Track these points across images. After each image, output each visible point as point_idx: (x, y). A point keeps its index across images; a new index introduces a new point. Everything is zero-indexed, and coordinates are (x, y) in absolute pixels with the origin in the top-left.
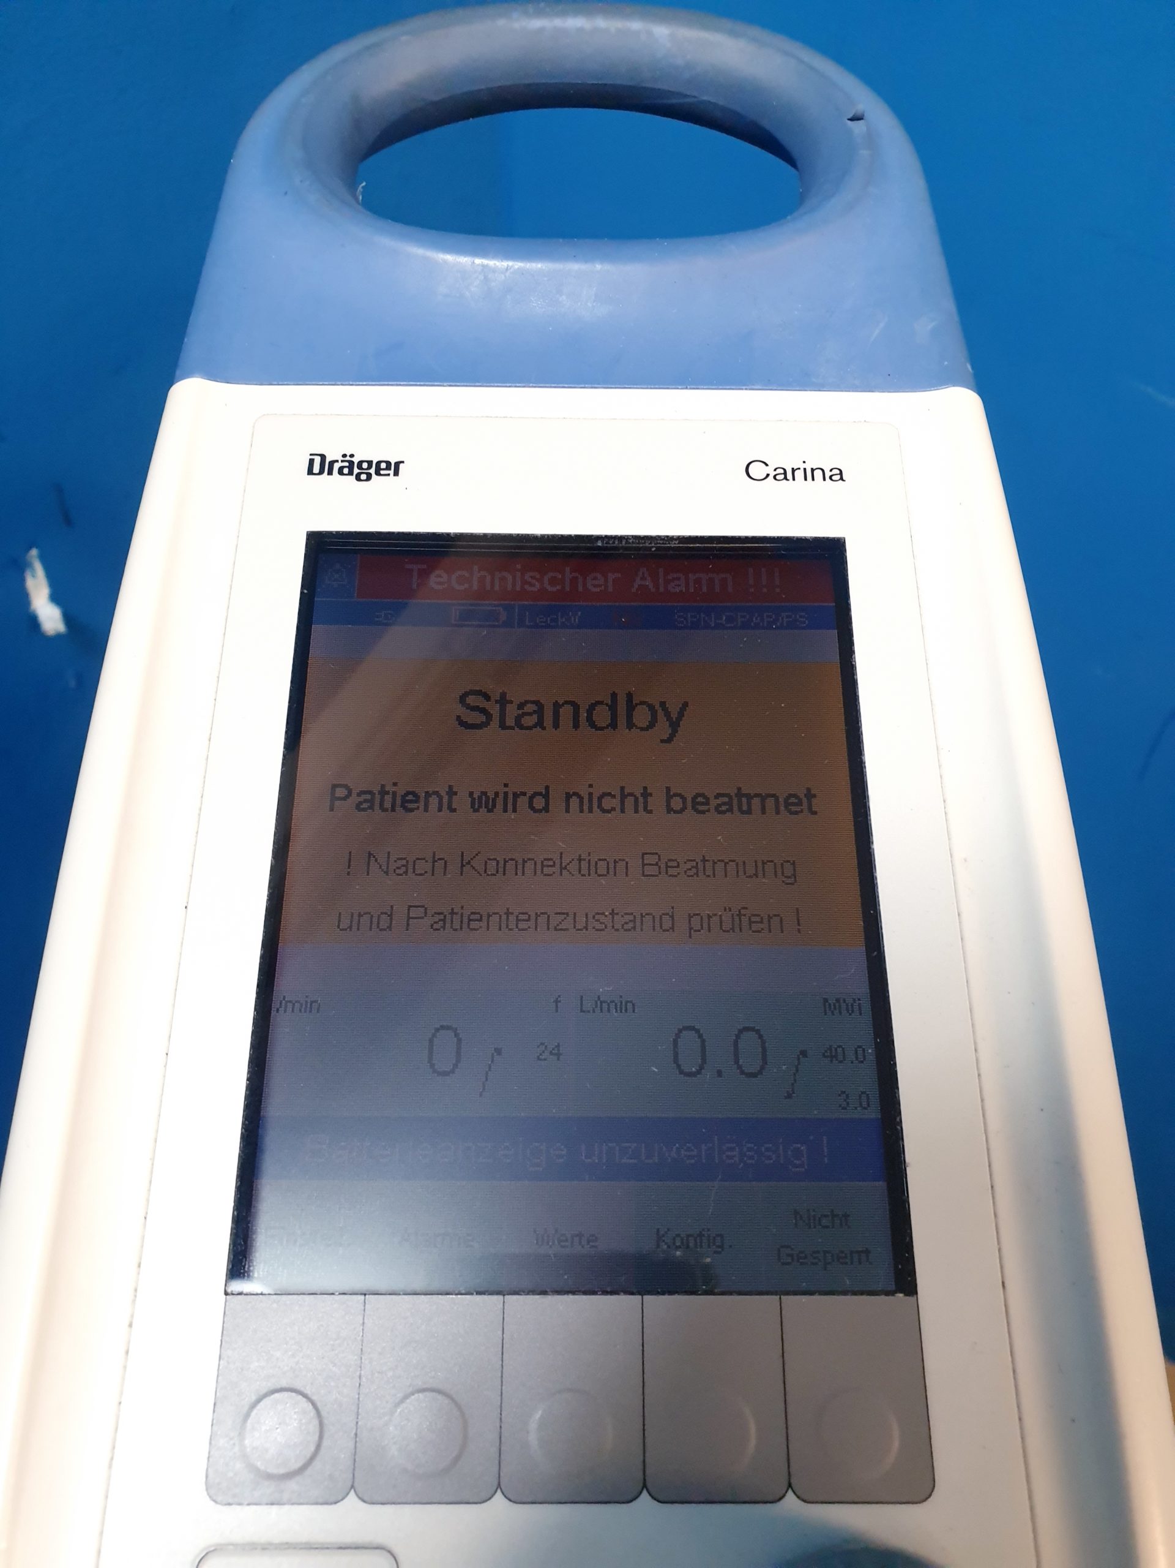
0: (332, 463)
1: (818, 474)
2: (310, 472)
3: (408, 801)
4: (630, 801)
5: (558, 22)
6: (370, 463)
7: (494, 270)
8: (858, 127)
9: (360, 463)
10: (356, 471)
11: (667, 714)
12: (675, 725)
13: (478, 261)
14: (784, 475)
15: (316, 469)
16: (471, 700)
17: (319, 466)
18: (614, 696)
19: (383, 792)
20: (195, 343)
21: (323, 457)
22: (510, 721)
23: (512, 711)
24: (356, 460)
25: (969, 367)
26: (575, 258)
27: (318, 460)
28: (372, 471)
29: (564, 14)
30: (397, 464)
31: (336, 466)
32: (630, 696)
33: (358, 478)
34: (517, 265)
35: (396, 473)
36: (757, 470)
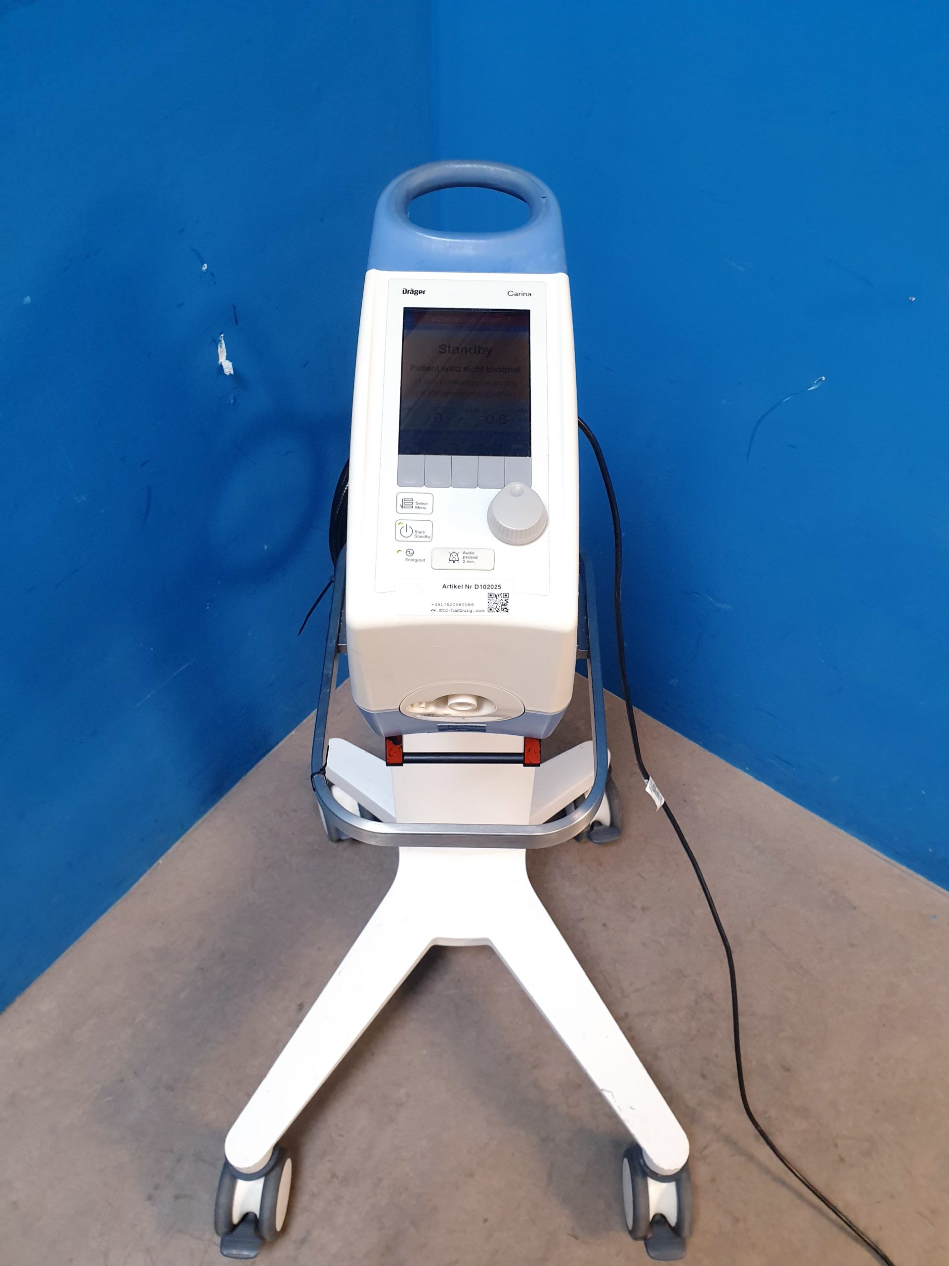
0: (408, 291)
1: (525, 294)
2: (403, 293)
3: (428, 369)
4: (478, 369)
5: (463, 166)
6: (417, 291)
7: (447, 241)
8: (544, 200)
9: (415, 291)
10: (414, 293)
11: (488, 351)
12: (489, 353)
13: (443, 239)
14: (517, 295)
15: (405, 292)
16: (442, 347)
17: (406, 291)
18: (475, 346)
19: (422, 367)
20: (372, 259)
21: (406, 290)
22: (451, 351)
23: (451, 349)
24: (414, 290)
25: (566, 267)
26: (467, 239)
27: (405, 290)
28: (418, 293)
29: (465, 163)
30: (424, 291)
31: (409, 292)
32: (479, 347)
33: (415, 294)
34: (453, 240)
35: (424, 293)
36: (511, 293)
